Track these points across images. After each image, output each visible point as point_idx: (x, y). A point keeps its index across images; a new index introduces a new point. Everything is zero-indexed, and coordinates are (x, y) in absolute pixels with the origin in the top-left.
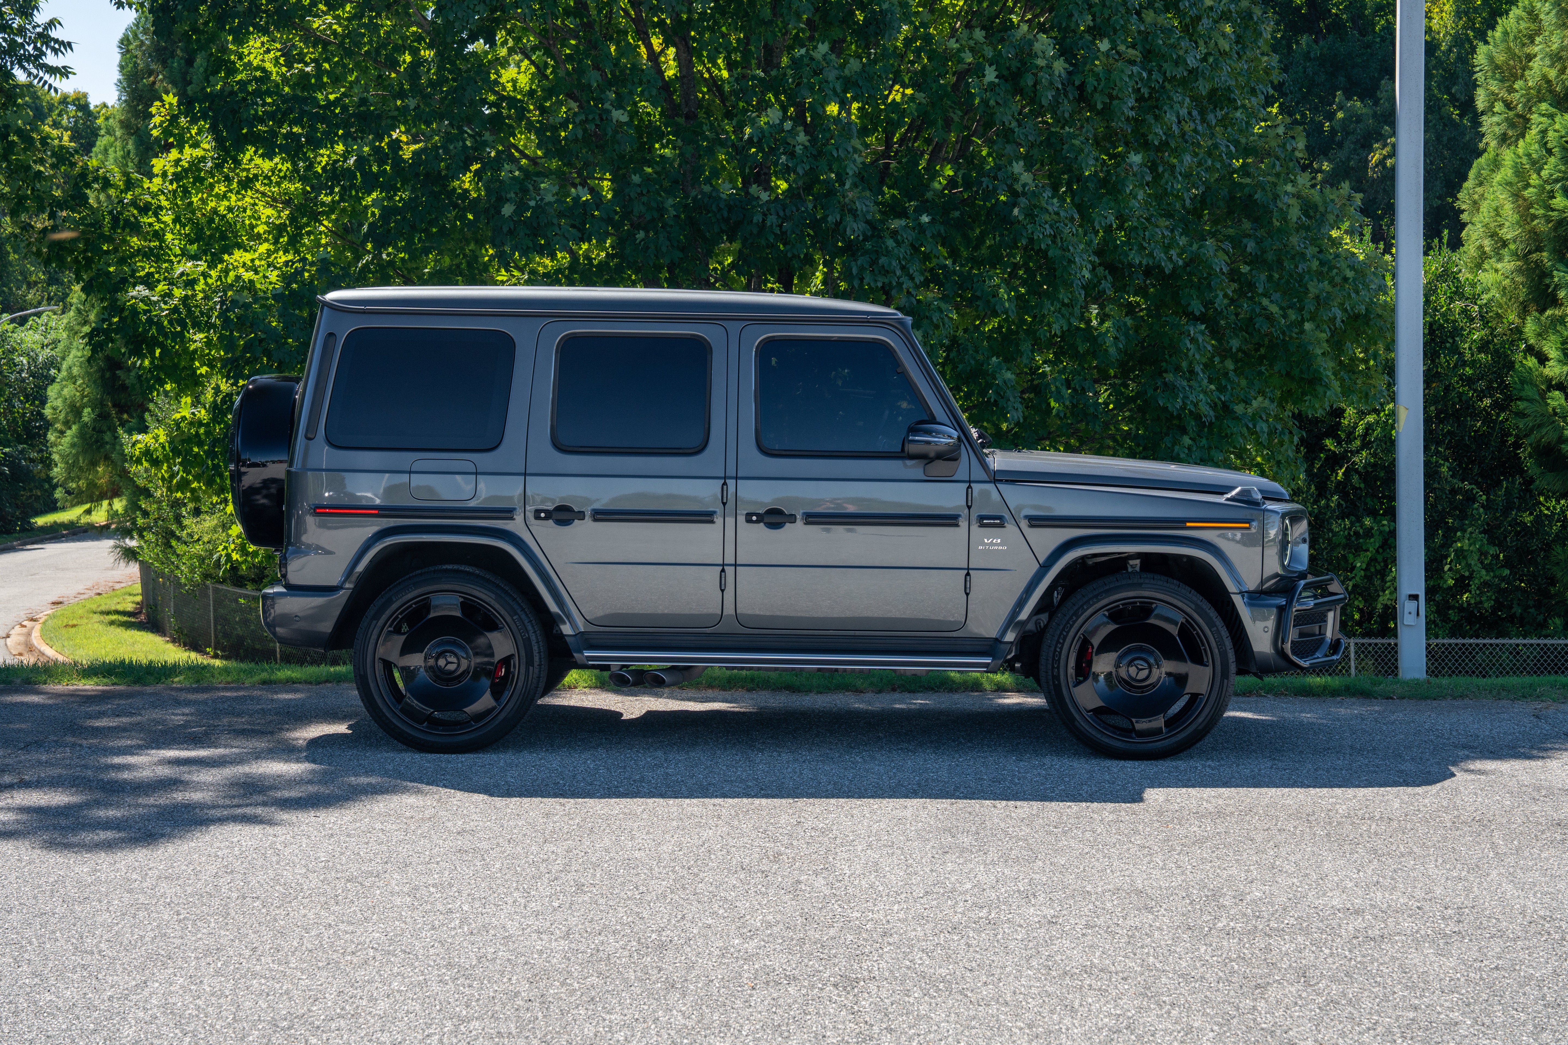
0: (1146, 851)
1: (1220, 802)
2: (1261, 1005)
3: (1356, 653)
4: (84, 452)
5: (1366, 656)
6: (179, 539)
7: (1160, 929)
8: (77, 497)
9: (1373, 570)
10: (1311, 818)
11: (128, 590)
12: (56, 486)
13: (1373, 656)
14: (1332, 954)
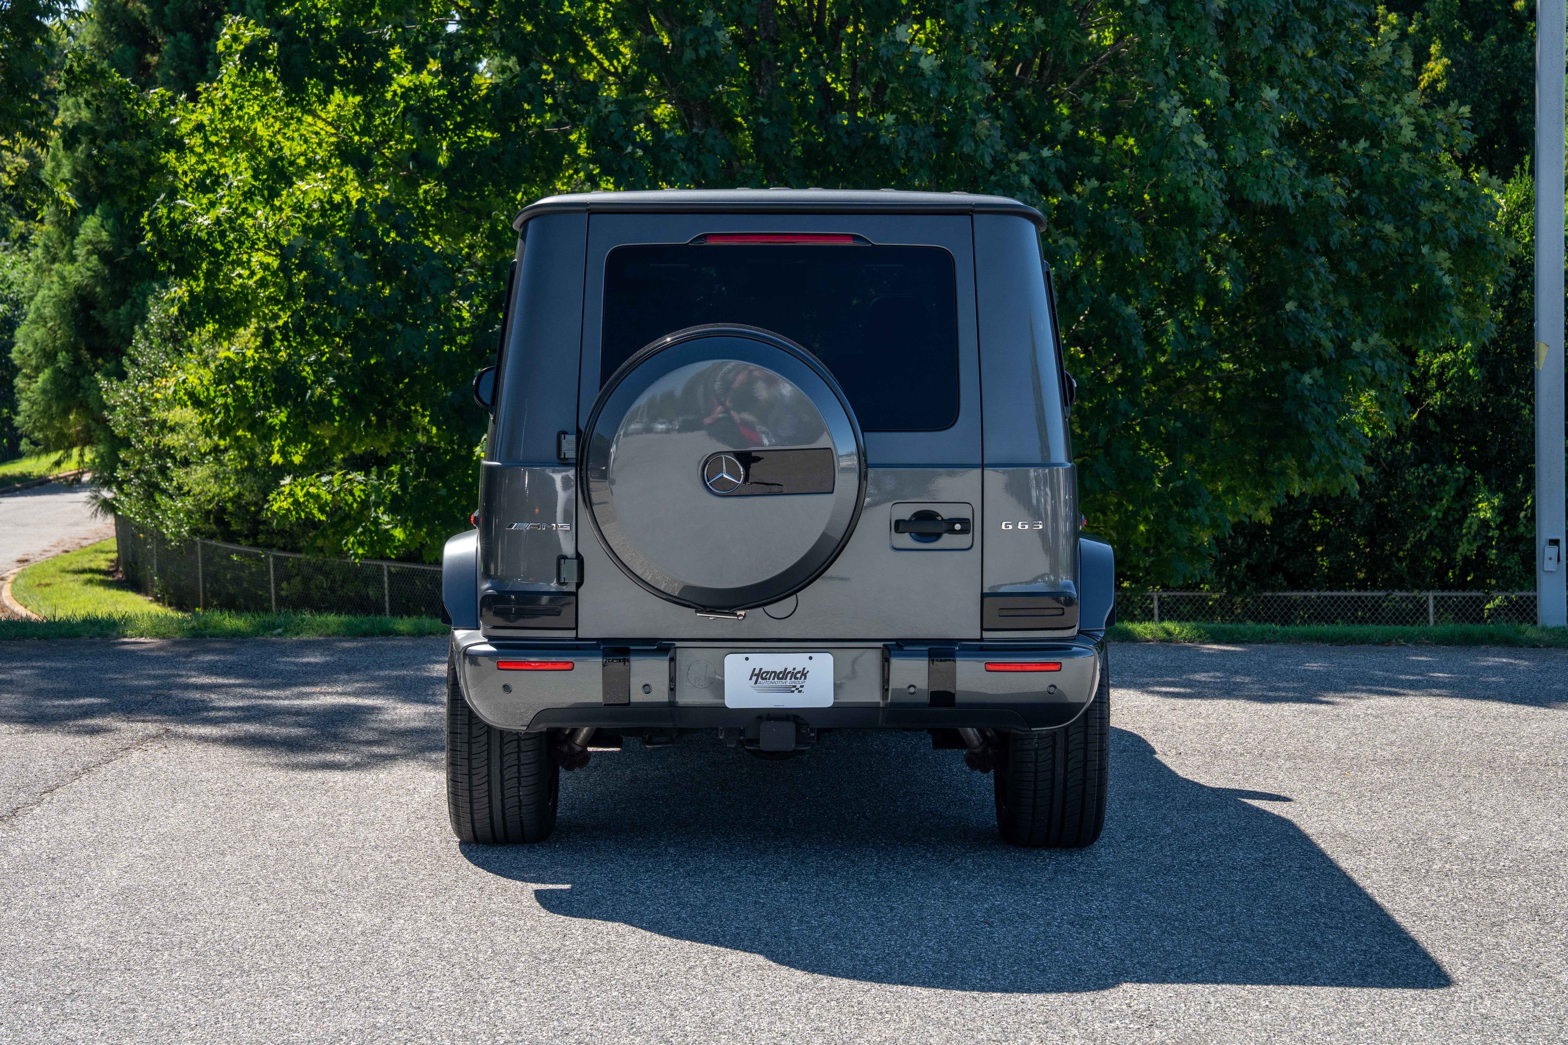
0: (1336, 797)
1: (1395, 749)
2: (1504, 941)
3: (1435, 606)
4: (58, 398)
6: (164, 492)
7: (1375, 870)
8: (44, 447)
9: (1451, 519)
10: (1494, 765)
11: (98, 546)
12: (21, 437)
13: (1453, 610)
14: (1558, 895)
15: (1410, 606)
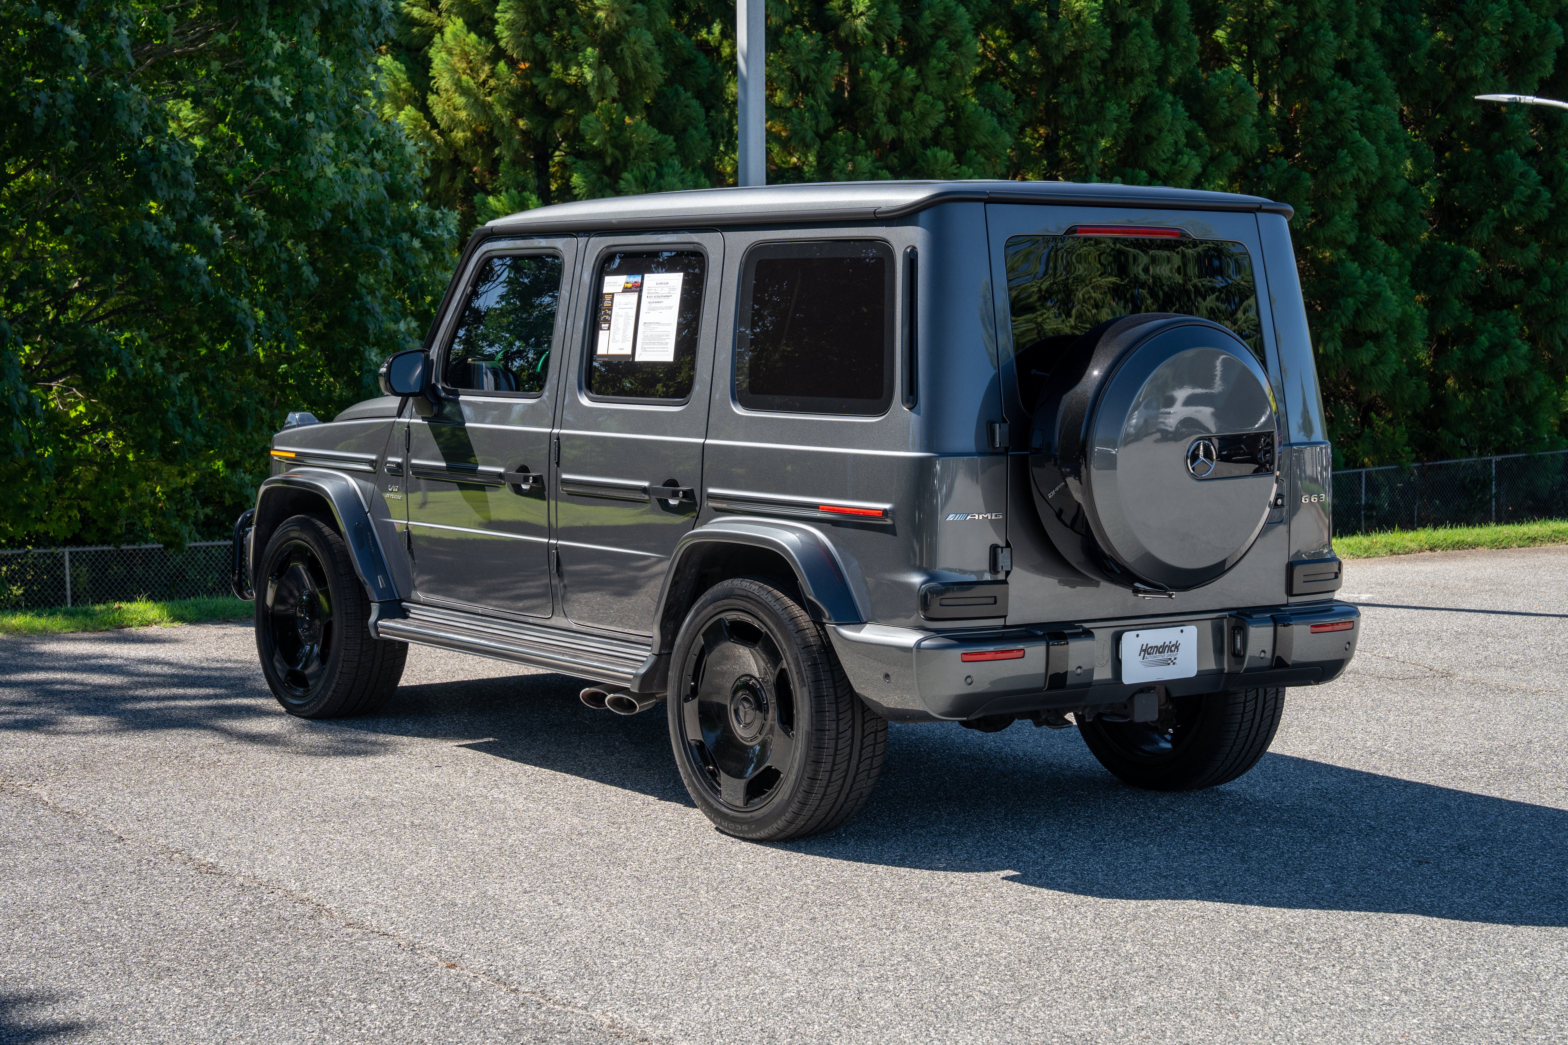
3: (71, 561)
15: (48, 562)
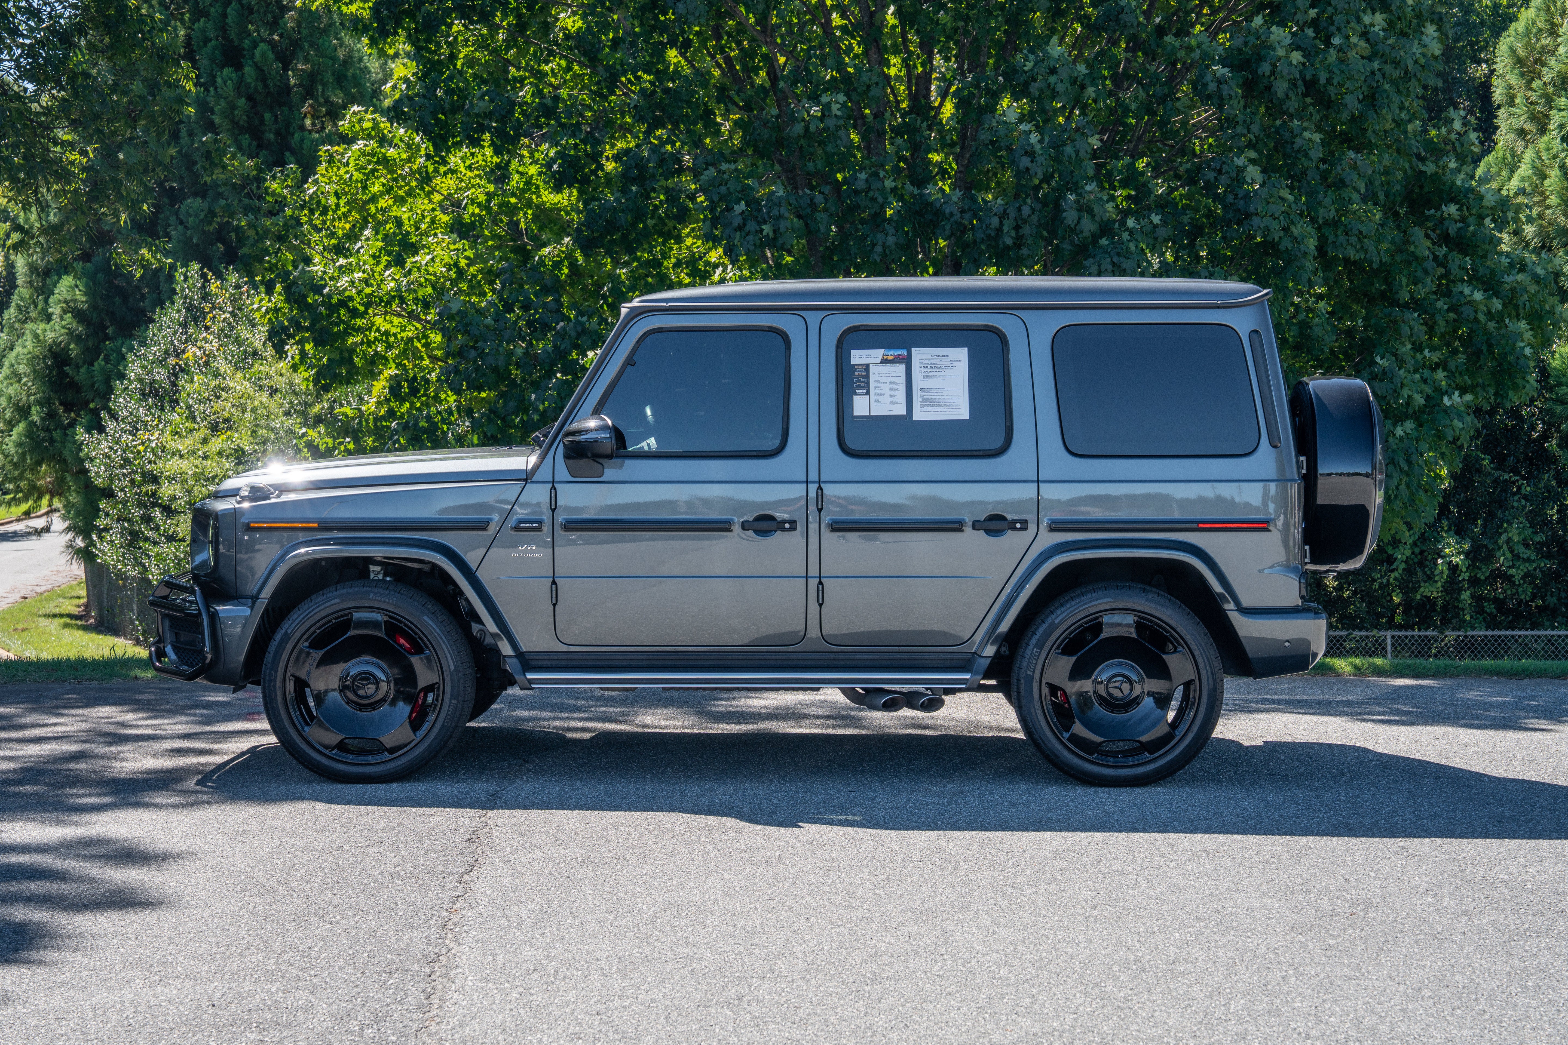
4: (32, 450)
5: (1403, 649)
6: (146, 540)
